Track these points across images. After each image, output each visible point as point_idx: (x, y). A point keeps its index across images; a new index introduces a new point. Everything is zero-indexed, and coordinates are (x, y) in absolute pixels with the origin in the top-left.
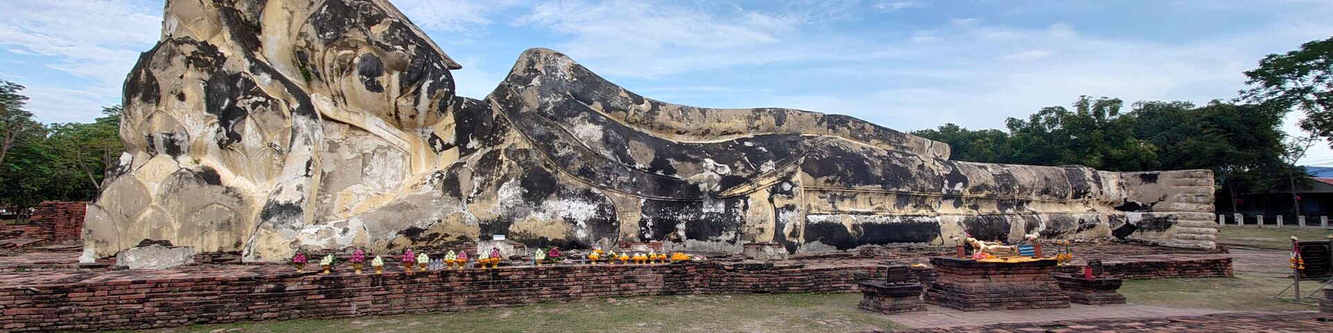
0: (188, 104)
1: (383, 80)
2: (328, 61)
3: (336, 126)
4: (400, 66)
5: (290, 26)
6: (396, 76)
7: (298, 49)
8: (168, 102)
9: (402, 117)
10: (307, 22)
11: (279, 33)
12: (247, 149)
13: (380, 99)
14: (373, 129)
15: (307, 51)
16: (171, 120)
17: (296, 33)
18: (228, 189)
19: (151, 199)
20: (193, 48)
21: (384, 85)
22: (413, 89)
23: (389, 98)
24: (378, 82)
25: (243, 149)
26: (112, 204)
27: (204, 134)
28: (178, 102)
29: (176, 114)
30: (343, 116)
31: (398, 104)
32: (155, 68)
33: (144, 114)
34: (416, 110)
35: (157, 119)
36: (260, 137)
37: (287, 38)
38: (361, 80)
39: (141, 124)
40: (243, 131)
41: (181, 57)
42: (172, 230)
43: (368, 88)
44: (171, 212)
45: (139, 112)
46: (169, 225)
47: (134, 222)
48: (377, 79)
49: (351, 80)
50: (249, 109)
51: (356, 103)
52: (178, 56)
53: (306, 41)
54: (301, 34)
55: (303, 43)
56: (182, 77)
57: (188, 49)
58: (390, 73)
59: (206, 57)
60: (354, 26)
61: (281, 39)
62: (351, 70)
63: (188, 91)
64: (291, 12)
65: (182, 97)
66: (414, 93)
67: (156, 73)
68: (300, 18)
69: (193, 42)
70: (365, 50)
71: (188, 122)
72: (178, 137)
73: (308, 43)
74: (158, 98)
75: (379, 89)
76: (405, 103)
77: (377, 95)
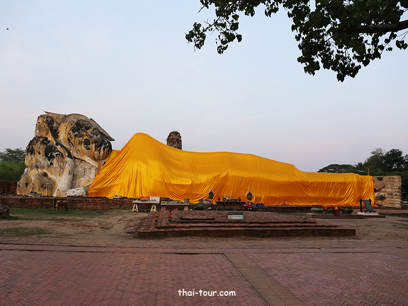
0: (41, 155)
1: (90, 146)
2: (76, 141)
3: (77, 160)
4: (95, 142)
5: (66, 131)
6: (94, 145)
7: (68, 138)
8: (37, 155)
9: (96, 157)
10: (70, 130)
11: (63, 133)
12: (55, 167)
14: (88, 161)
15: (70, 138)
16: (37, 159)
17: (67, 133)
18: (50, 179)
19: (31, 181)
20: (42, 139)
21: (91, 148)
22: (98, 149)
23: (92, 152)
26: (23, 182)
27: (44, 163)
29: (38, 158)
30: (79, 157)
31: (94, 153)
33: (31, 158)
34: (100, 155)
35: (34, 159)
36: (58, 164)
37: (65, 135)
38: (85, 146)
39: (30, 161)
40: (54, 162)
41: (40, 142)
42: (37, 190)
43: (86, 149)
44: (37, 185)
46: (36, 188)
48: (88, 146)
49: (82, 146)
50: (55, 156)
51: (83, 153)
54: (69, 133)
55: (69, 136)
56: (40, 147)
57: (41, 139)
58: (92, 144)
59: (45, 141)
60: (82, 130)
62: (82, 143)
63: (41, 152)
64: (66, 127)
65: (39, 153)
67: (34, 146)
68: (68, 129)
69: (43, 138)
70: (85, 137)
71: (41, 160)
72: (38, 164)
73: (71, 136)
74: (34, 154)
75: (89, 149)
76: (96, 153)
77: (89, 151)
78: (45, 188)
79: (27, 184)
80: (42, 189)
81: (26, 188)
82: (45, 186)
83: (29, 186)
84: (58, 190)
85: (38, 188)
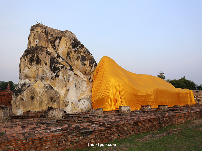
0: (47, 66)
1: (86, 62)
4: (91, 59)
5: (66, 45)
6: (89, 62)
7: (68, 52)
8: (43, 65)
9: (87, 72)
10: (70, 45)
11: (63, 47)
12: (60, 80)
13: (84, 67)
14: (80, 75)
15: (70, 53)
16: (44, 70)
18: (56, 91)
19: (38, 94)
21: (86, 64)
22: (91, 65)
23: (86, 67)
24: (85, 63)
25: (59, 79)
26: (27, 95)
27: (49, 75)
28: (45, 66)
29: (44, 68)
31: (87, 69)
32: (39, 54)
33: (36, 68)
34: (91, 71)
35: (40, 69)
36: (63, 76)
37: (65, 49)
38: (81, 62)
39: (35, 71)
40: (59, 74)
41: (45, 52)
42: (45, 103)
43: (82, 64)
44: (45, 98)
45: (35, 67)
46: (44, 102)
47: (34, 101)
48: (85, 62)
49: (78, 62)
50: (60, 68)
52: (44, 51)
53: (70, 50)
54: (69, 48)
55: (69, 50)
56: (46, 58)
58: (88, 61)
59: (48, 51)
60: (80, 47)
61: (64, 49)
62: (79, 59)
63: (48, 63)
64: (67, 42)
65: (46, 64)
66: (91, 66)
67: (39, 56)
68: (68, 44)
70: (82, 54)
71: (47, 71)
72: (45, 75)
73: (71, 51)
74: (41, 64)
75: (85, 65)
76: (89, 69)
77: (84, 66)
78: (55, 101)
79: (32, 98)
80: (52, 103)
81: (32, 102)
82: (54, 99)
83: (35, 99)
84: (72, 103)
85: (46, 102)
